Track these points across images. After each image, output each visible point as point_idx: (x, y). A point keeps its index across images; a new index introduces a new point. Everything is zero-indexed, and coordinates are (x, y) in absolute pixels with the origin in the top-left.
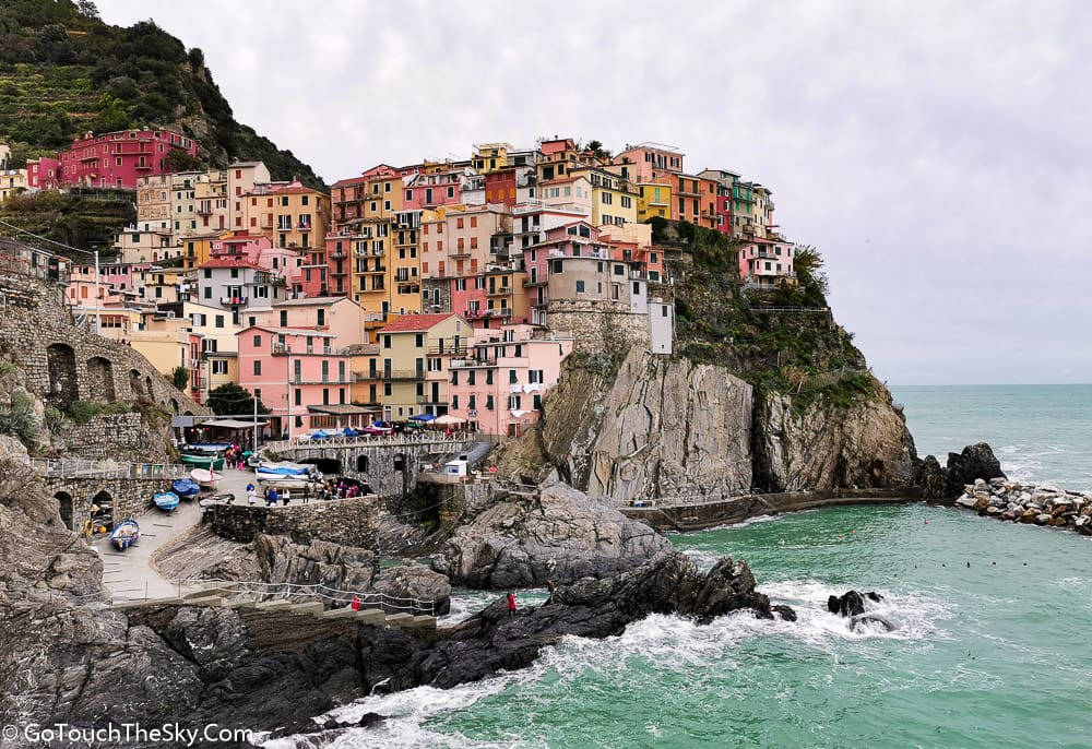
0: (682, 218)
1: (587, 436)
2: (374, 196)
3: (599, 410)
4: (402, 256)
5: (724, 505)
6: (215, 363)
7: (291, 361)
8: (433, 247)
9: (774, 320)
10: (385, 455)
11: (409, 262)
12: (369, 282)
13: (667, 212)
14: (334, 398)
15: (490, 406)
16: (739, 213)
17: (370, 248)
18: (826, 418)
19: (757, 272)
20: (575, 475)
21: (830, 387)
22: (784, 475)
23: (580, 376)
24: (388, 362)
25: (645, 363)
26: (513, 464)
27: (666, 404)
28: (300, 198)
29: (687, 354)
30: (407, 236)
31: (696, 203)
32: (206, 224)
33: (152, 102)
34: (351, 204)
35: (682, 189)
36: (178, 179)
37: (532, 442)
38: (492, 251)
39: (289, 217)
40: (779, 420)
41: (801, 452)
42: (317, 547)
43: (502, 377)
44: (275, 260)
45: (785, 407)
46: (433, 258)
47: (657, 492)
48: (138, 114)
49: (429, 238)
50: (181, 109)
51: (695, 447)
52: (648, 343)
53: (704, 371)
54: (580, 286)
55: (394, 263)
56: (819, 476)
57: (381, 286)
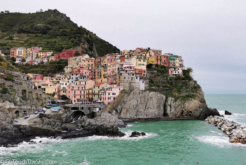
0: (157, 63)
1: (122, 105)
2: (103, 60)
3: (125, 100)
4: (104, 72)
5: (151, 118)
6: (64, 91)
7: (74, 91)
8: (109, 70)
9: (174, 83)
10: (86, 107)
11: (105, 73)
12: (99, 76)
13: (154, 62)
14: (82, 97)
15: (105, 99)
16: (172, 62)
17: (99, 70)
18: (181, 102)
19: (173, 73)
20: (119, 111)
21: (183, 96)
22: (169, 113)
23: (123, 94)
24: (94, 91)
25: (138, 91)
26: (108, 109)
27: (141, 99)
28: (91, 61)
29: (148, 90)
30: (105, 68)
31: (161, 60)
32: (78, 66)
33: (76, 43)
34: (99, 62)
35: (157, 58)
36: (74, 58)
37: (112, 105)
38: (118, 71)
39: (89, 64)
40: (170, 103)
41: (174, 109)
42: (51, 120)
43: (107, 94)
44: (86, 72)
45: (172, 100)
46: (109, 72)
47: (137, 115)
48: (74, 45)
49: (108, 68)
50: (82, 43)
51: (148, 107)
52: (139, 88)
53: (152, 93)
54: (125, 78)
55: (103, 73)
56: (178, 114)
57: (101, 77)
